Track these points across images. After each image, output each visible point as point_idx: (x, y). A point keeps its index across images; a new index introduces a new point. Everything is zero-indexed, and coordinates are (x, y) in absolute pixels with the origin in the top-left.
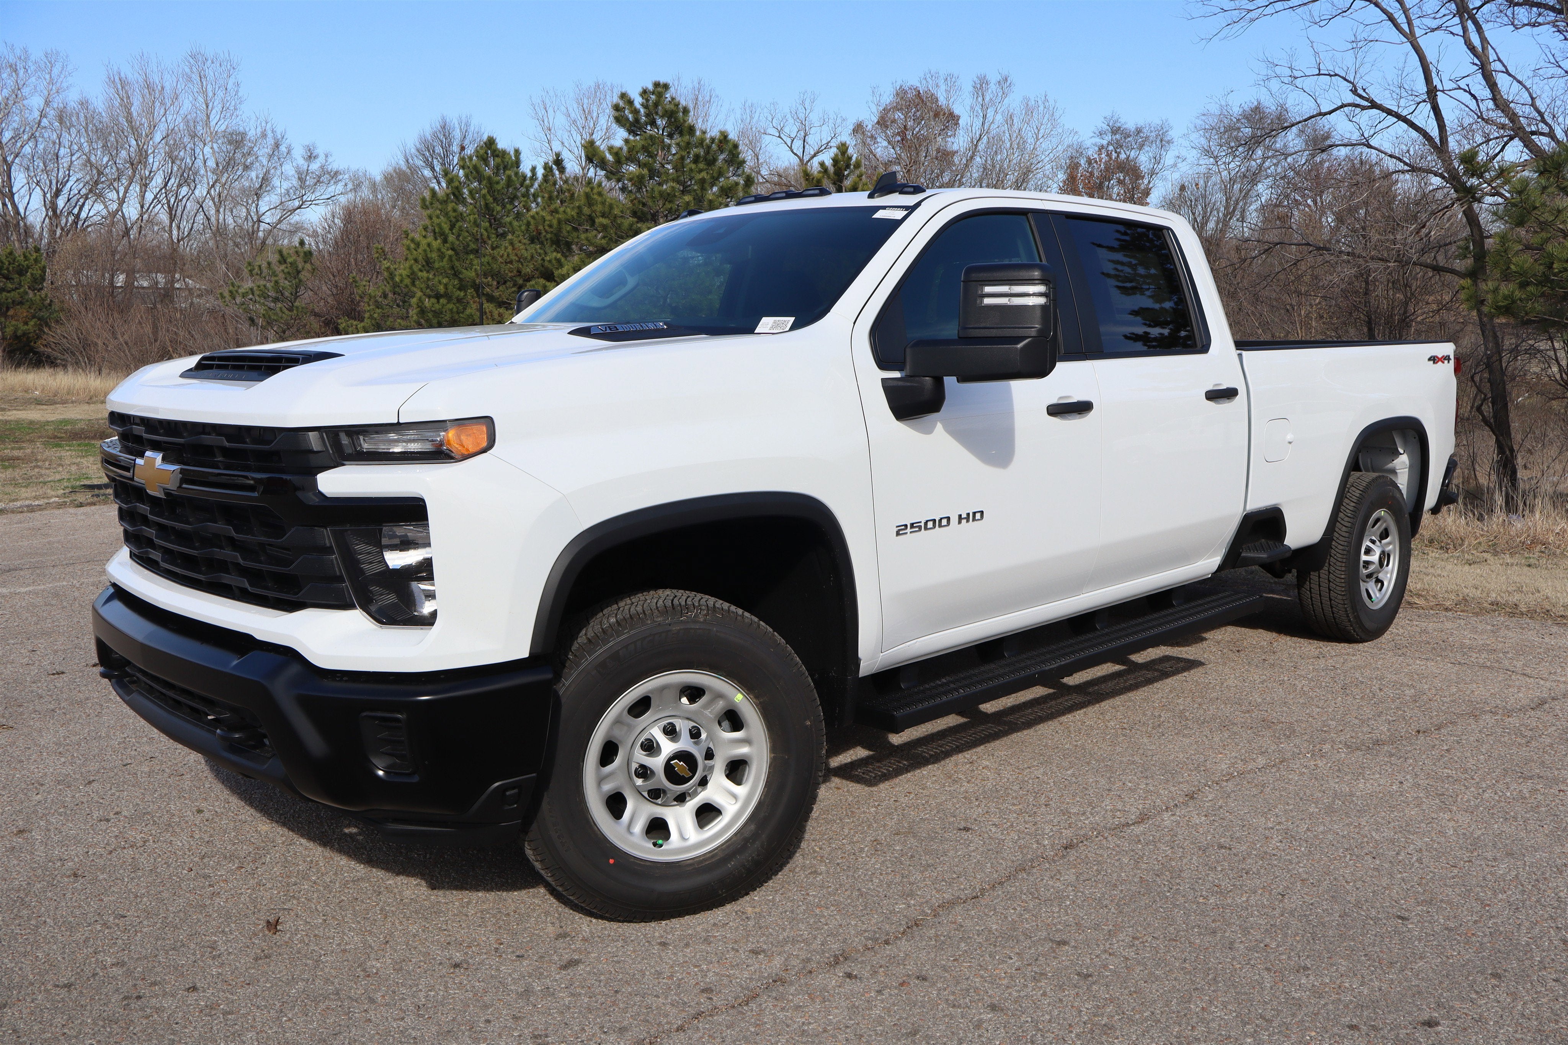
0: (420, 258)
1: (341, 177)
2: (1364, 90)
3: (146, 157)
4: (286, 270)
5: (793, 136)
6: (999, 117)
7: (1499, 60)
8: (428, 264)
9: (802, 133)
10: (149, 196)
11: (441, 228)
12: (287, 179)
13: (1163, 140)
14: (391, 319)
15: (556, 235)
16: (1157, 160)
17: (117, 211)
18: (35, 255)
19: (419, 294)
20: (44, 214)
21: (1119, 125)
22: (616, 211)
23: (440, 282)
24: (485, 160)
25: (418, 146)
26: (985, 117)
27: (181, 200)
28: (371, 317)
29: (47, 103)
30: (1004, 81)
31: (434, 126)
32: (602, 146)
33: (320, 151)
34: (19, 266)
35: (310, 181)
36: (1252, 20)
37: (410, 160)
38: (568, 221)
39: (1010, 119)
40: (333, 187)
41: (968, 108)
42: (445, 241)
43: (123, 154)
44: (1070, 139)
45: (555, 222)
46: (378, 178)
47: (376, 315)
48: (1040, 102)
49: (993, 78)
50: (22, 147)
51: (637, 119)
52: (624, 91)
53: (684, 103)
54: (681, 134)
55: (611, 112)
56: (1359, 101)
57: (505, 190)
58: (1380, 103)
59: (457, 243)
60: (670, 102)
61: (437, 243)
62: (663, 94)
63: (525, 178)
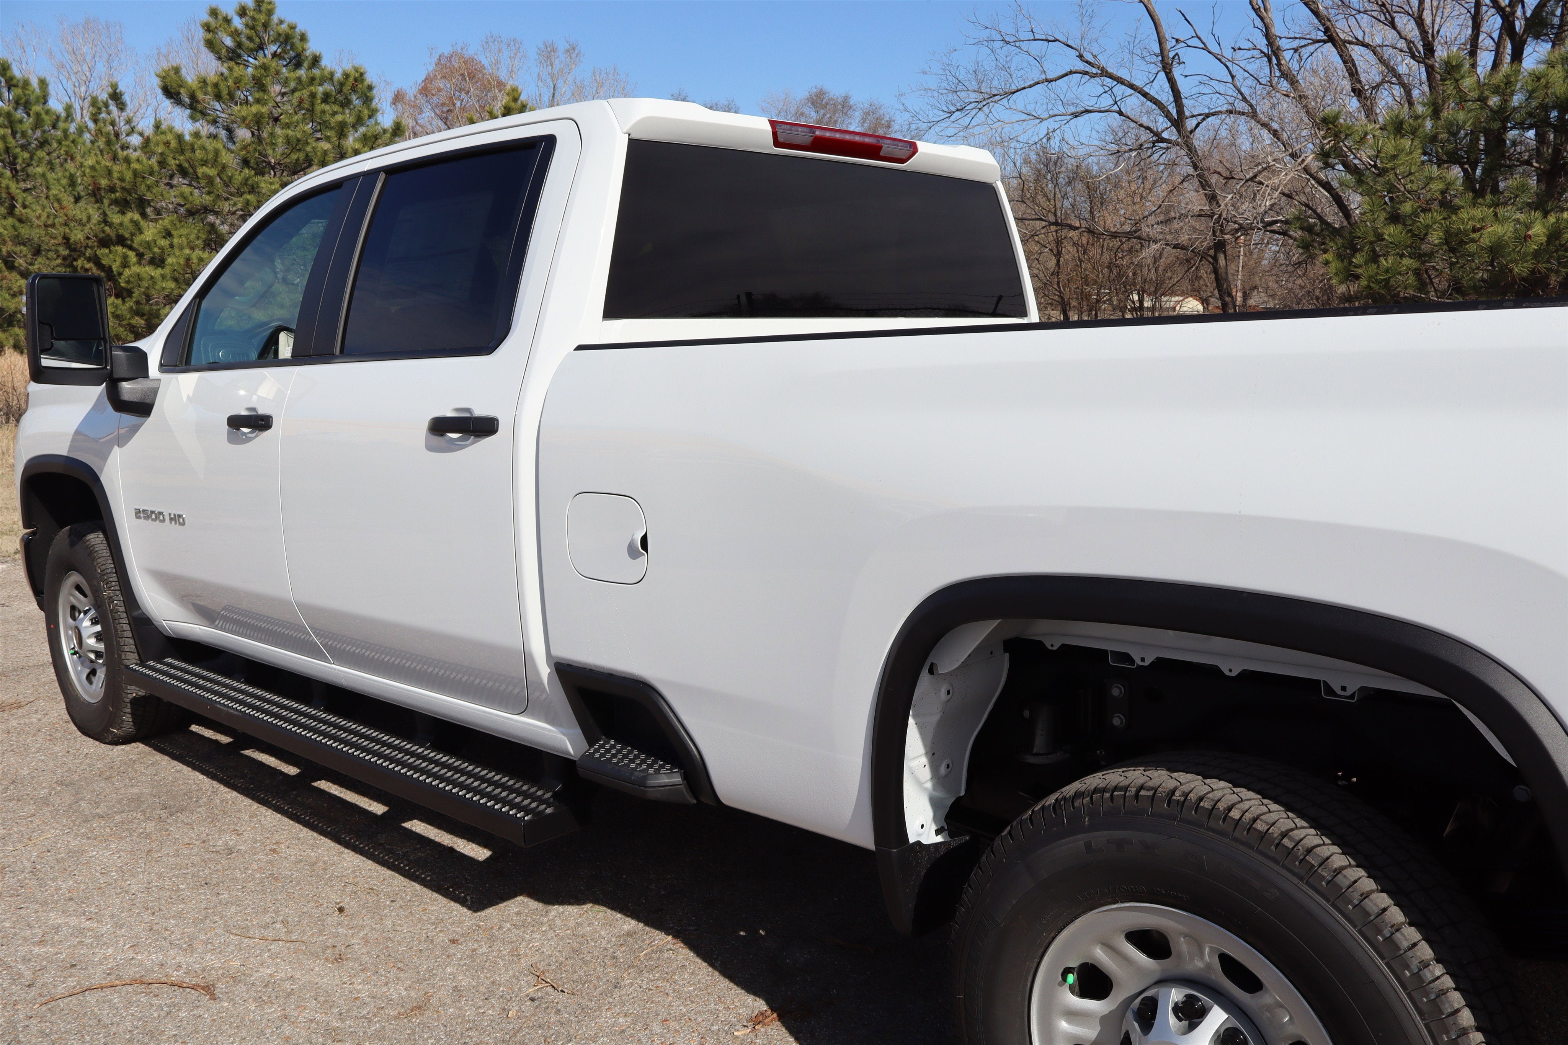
2: (1095, 56)
30: (571, 50)
32: (190, 78)
45: (128, 176)
51: (239, 45)
52: (214, 6)
53: (300, 28)
54: (298, 65)
55: (200, 34)
56: (1088, 68)
57: (30, 132)
58: (1110, 70)
60: (281, 24)
62: (268, 14)
63: (59, 118)
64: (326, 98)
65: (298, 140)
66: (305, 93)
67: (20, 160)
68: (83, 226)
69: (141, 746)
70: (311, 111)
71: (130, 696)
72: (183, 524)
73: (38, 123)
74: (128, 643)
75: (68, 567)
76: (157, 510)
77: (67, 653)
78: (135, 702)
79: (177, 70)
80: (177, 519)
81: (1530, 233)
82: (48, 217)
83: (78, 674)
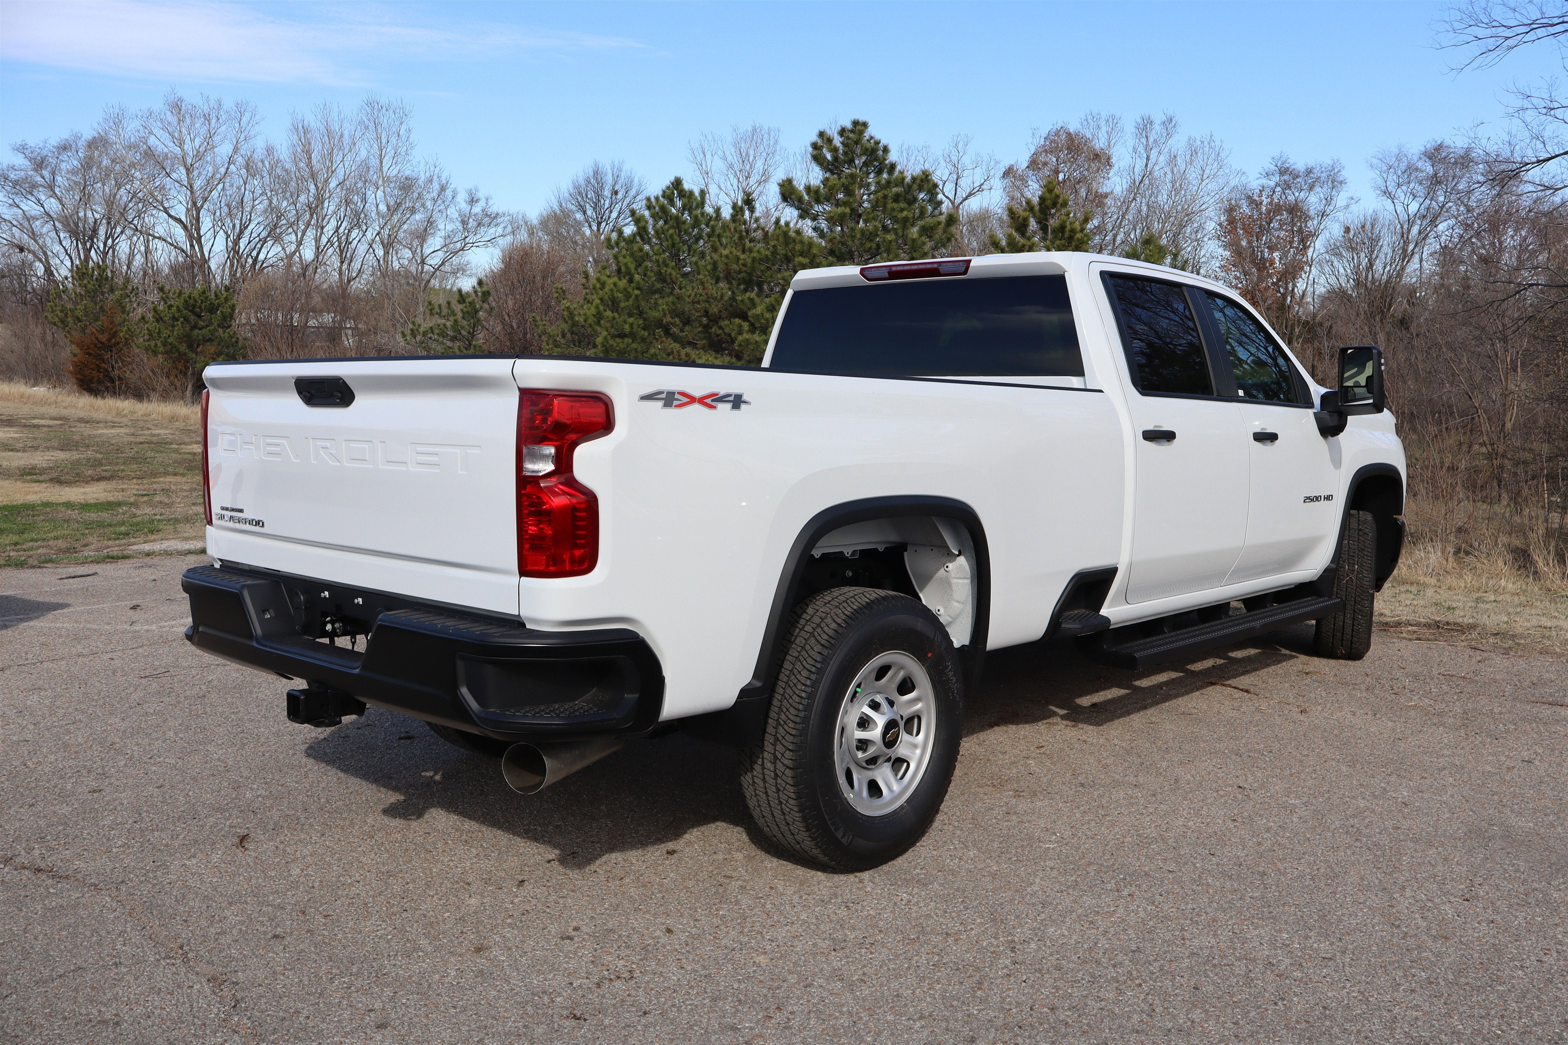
0: (606, 297)
1: (499, 220)
3: (323, 203)
4: (465, 310)
5: (945, 178)
6: (1162, 159)
8: (614, 305)
9: (955, 176)
10: (324, 240)
11: (627, 267)
12: (452, 221)
13: (1335, 181)
15: (749, 274)
16: (1329, 201)
17: (295, 252)
18: (225, 294)
19: (605, 333)
20: (226, 256)
21: (1288, 165)
22: (815, 251)
23: (625, 322)
24: (672, 202)
25: (571, 190)
26: (1148, 159)
27: (351, 243)
29: (236, 150)
30: (1169, 121)
31: (586, 171)
32: (800, 185)
33: (481, 195)
34: (211, 303)
35: (472, 223)
36: (1511, 48)
37: (564, 205)
38: (761, 261)
39: (1173, 160)
40: (494, 229)
41: (1130, 149)
42: (631, 281)
43: (303, 198)
44: (1237, 179)
45: (749, 261)
46: (535, 222)
48: (1206, 143)
49: (1158, 118)
50: (211, 191)
51: (836, 158)
52: (822, 129)
53: (884, 142)
54: (880, 172)
55: (809, 150)
57: (691, 230)
59: (643, 282)
60: (868, 141)
61: (623, 283)
62: (861, 133)
63: (711, 218)
64: (897, 199)
65: (871, 233)
66: (880, 194)
67: (681, 253)
68: (718, 302)
70: (885, 209)
73: (696, 223)
79: (789, 181)
82: (696, 295)
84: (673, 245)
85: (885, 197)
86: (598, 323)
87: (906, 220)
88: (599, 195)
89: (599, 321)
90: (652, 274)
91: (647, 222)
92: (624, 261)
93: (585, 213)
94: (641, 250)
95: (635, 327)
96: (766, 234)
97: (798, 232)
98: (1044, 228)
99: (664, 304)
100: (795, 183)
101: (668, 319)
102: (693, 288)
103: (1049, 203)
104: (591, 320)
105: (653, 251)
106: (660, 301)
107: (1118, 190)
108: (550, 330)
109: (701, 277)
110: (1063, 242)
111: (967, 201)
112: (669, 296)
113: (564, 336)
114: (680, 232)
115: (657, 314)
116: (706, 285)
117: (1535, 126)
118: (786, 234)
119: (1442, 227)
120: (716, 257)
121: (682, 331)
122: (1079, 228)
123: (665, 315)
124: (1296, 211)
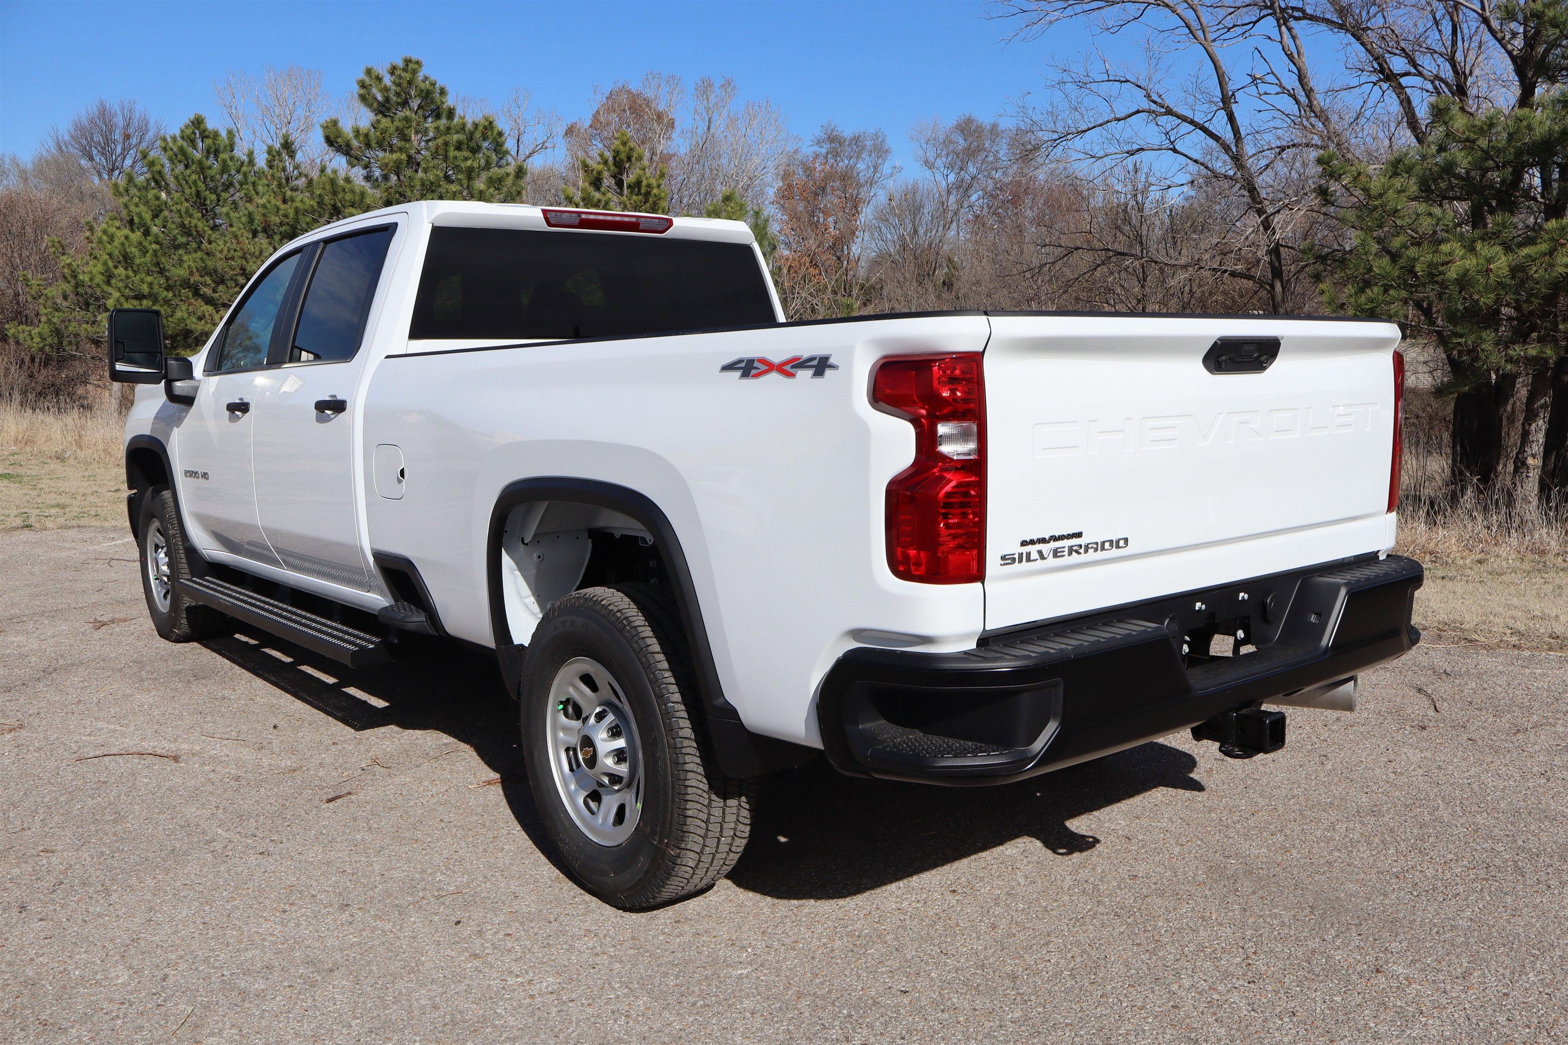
0: (116, 252)
2: (1160, 96)
5: (507, 130)
6: (722, 122)
7: (1273, 73)
8: (126, 260)
9: (517, 131)
11: (141, 217)
14: (74, 324)
15: (291, 226)
16: (876, 168)
19: (117, 295)
21: (836, 133)
23: (142, 281)
24: (192, 142)
25: (73, 132)
26: (709, 121)
28: (49, 321)
30: (727, 84)
31: (90, 112)
32: (347, 127)
36: (1051, 22)
37: (64, 148)
38: (306, 212)
41: (690, 111)
42: (147, 233)
44: (792, 146)
45: (291, 212)
46: (30, 167)
47: (55, 320)
48: (762, 108)
49: (717, 81)
51: (387, 100)
52: (369, 66)
53: (440, 84)
54: (438, 117)
55: (356, 89)
56: (1154, 107)
57: (218, 177)
58: (1175, 109)
59: (162, 235)
60: (424, 81)
61: (136, 236)
62: (414, 72)
63: (242, 163)
64: (459, 147)
65: (432, 183)
66: (440, 141)
67: (208, 202)
68: (257, 258)
69: (196, 644)
70: (446, 158)
71: (186, 606)
72: (208, 479)
73: (225, 169)
74: (184, 567)
75: (152, 516)
76: (195, 470)
77: (152, 578)
78: (188, 609)
79: (335, 123)
80: (205, 476)
81: (1492, 266)
82: (229, 251)
83: (158, 593)
84: (198, 194)
85: (446, 144)
86: (108, 283)
87: (470, 170)
88: (108, 140)
89: (109, 280)
90: (174, 226)
91: (163, 166)
92: (137, 210)
93: (91, 159)
94: (158, 198)
95: (156, 287)
96: (310, 182)
97: (348, 180)
98: (620, 183)
99: (191, 260)
100: (340, 124)
101: (196, 278)
102: (225, 242)
103: (623, 156)
104: (99, 279)
105: (172, 199)
106: (185, 258)
107: (682, 151)
108: (49, 291)
109: (234, 229)
110: (640, 197)
111: (530, 159)
112: (196, 252)
113: (65, 298)
114: (205, 178)
115: (182, 272)
116: (241, 239)
117: (1074, 98)
118: (333, 182)
119: (974, 198)
120: (251, 207)
121: (214, 291)
122: (655, 184)
123: (191, 273)
124: (846, 178)
